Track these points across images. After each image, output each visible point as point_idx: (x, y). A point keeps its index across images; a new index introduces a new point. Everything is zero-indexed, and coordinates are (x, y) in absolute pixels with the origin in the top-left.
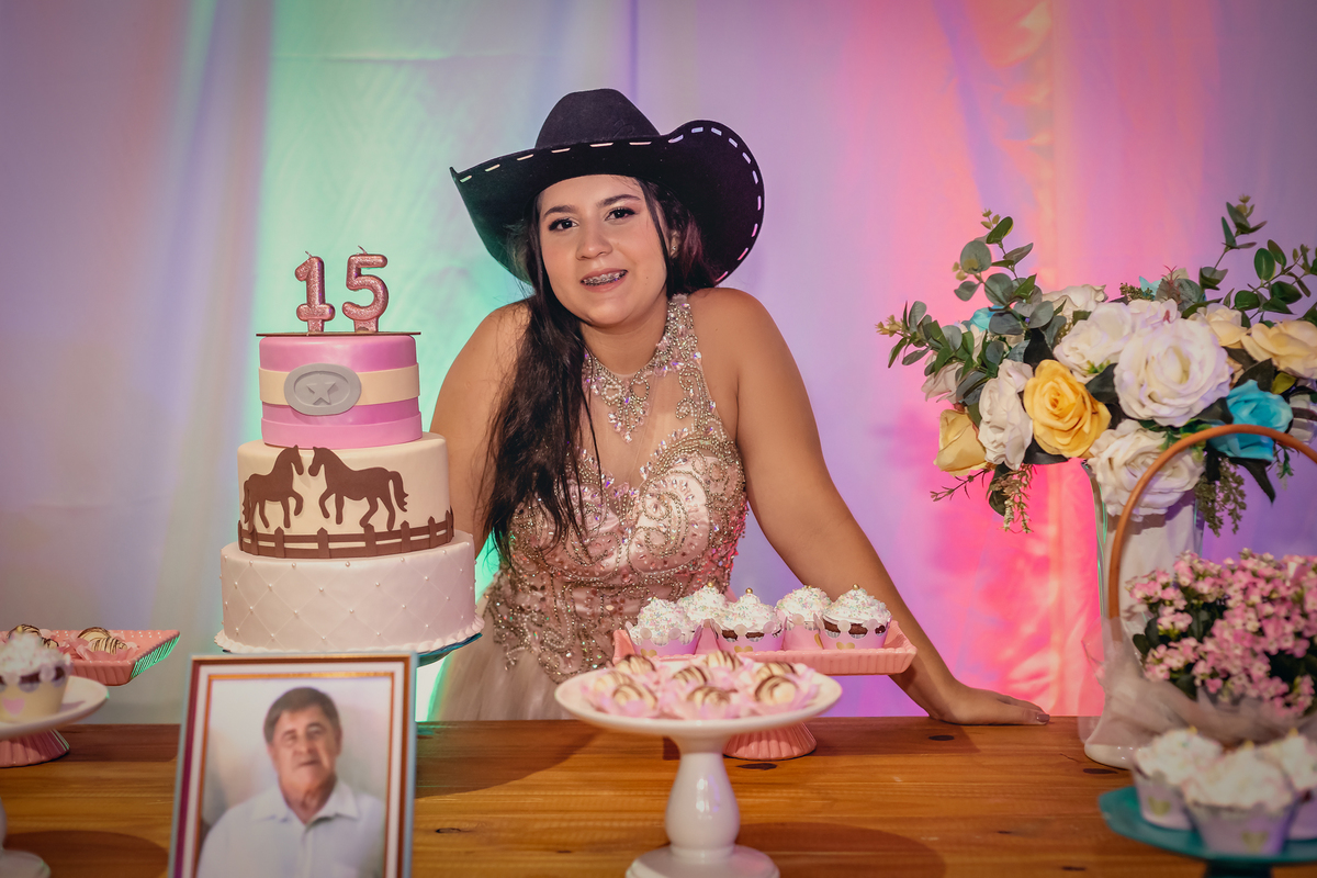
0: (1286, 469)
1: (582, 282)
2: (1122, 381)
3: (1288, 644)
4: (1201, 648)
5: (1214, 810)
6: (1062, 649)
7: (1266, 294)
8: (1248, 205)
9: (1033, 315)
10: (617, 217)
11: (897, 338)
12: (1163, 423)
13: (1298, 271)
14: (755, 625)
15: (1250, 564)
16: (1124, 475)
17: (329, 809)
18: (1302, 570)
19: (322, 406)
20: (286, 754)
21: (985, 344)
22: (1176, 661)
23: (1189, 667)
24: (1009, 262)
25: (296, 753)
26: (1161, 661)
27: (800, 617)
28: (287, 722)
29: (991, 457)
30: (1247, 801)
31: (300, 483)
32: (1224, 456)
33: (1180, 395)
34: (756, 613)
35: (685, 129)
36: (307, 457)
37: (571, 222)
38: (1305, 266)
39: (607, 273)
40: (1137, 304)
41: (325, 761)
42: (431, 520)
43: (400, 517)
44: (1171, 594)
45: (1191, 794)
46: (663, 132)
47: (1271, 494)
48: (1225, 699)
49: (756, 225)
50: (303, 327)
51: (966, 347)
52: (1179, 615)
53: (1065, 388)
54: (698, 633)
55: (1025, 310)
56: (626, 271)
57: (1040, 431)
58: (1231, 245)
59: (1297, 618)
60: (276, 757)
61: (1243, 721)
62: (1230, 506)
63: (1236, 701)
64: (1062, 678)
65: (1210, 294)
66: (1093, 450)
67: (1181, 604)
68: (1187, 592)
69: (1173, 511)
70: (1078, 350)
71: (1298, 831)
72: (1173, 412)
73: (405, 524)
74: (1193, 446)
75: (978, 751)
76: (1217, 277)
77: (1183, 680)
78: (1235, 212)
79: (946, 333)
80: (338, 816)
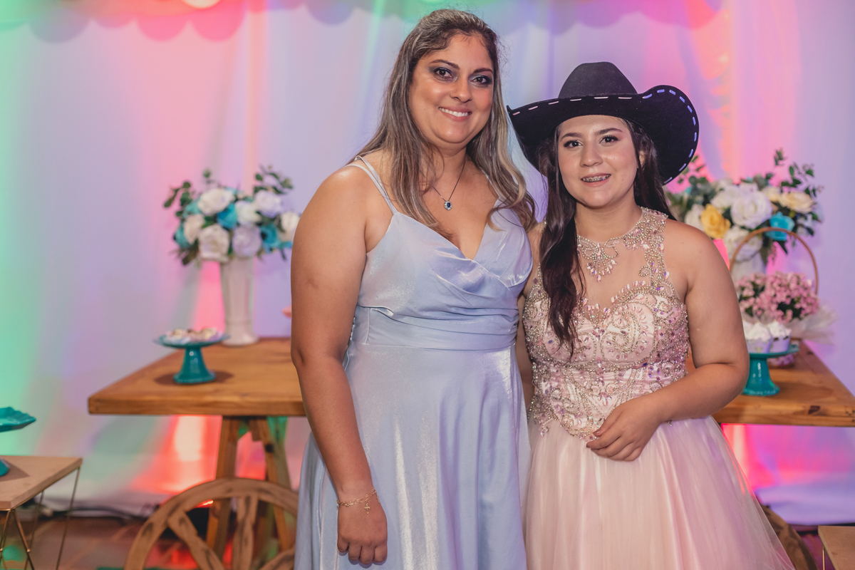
1: (582, 179)
2: (734, 213)
7: (790, 182)
8: (783, 150)
9: (706, 189)
10: (607, 141)
12: (748, 227)
21: (688, 199)
24: (698, 169)
32: (768, 238)
33: (754, 216)
35: (653, 91)
37: (577, 143)
38: (804, 171)
39: (598, 176)
40: (744, 185)
44: (748, 284)
46: (639, 92)
47: (786, 253)
49: (692, 150)
52: (750, 291)
53: (715, 214)
55: (703, 188)
56: (610, 175)
58: (777, 164)
59: (787, 291)
65: (769, 182)
66: (724, 236)
67: (751, 288)
68: (754, 284)
70: (719, 202)
72: (752, 222)
74: (758, 235)
76: (772, 176)
77: (750, 311)
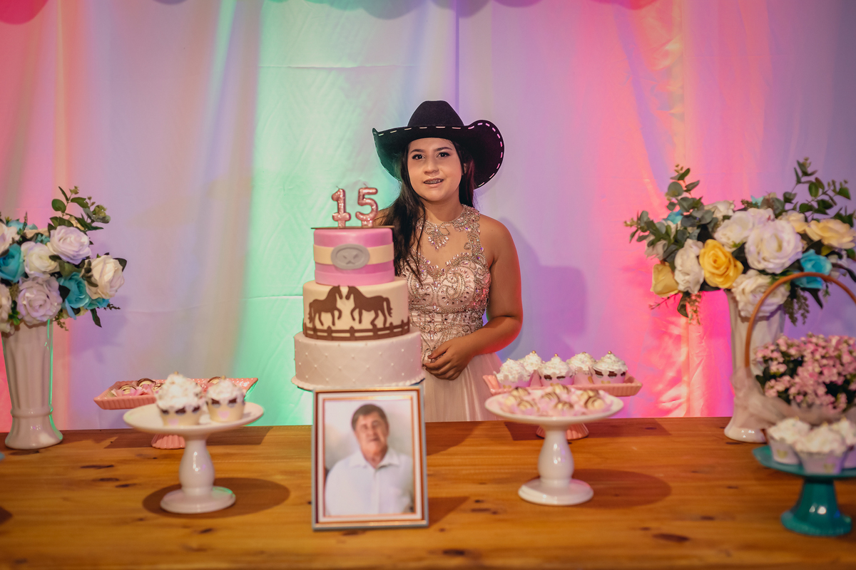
0: (827, 293)
1: (425, 182)
2: (749, 251)
3: (835, 378)
4: (792, 381)
5: (810, 454)
6: (689, 384)
7: (815, 205)
8: (808, 162)
9: (703, 217)
10: (442, 156)
11: (634, 229)
12: (770, 271)
13: (831, 193)
14: (561, 373)
15: (814, 340)
16: (750, 297)
17: (386, 461)
18: (839, 343)
19: (350, 265)
20: (363, 436)
21: (677, 231)
22: (780, 386)
23: (787, 390)
24: (688, 190)
25: (368, 436)
26: (772, 387)
27: (581, 368)
28: (362, 421)
29: (682, 288)
30: (826, 449)
31: (340, 304)
32: (798, 286)
33: (778, 258)
34: (561, 367)
35: (475, 124)
36: (344, 290)
37: (422, 156)
38: (834, 191)
39: (435, 180)
40: (752, 211)
41: (382, 438)
42: (402, 321)
43: (389, 320)
44: (776, 355)
45: (799, 447)
46: (465, 125)
47: (821, 305)
48: (804, 405)
50: (336, 224)
51: (667, 233)
52: (781, 365)
53: (720, 254)
54: (532, 376)
55: (698, 215)
56: (443, 180)
57: (708, 275)
58: (799, 181)
59: (839, 366)
60: (358, 437)
61: (814, 414)
62: (801, 311)
63: (810, 406)
64: (688, 400)
65: (788, 206)
66: (734, 285)
67: (781, 360)
69: (773, 314)
70: (727, 235)
71: (848, 464)
72: (775, 265)
73: (391, 324)
74: (784, 283)
75: (670, 434)
76: (791, 197)
77: (784, 396)
78: (802, 166)
79: (658, 226)
80: (390, 465)
